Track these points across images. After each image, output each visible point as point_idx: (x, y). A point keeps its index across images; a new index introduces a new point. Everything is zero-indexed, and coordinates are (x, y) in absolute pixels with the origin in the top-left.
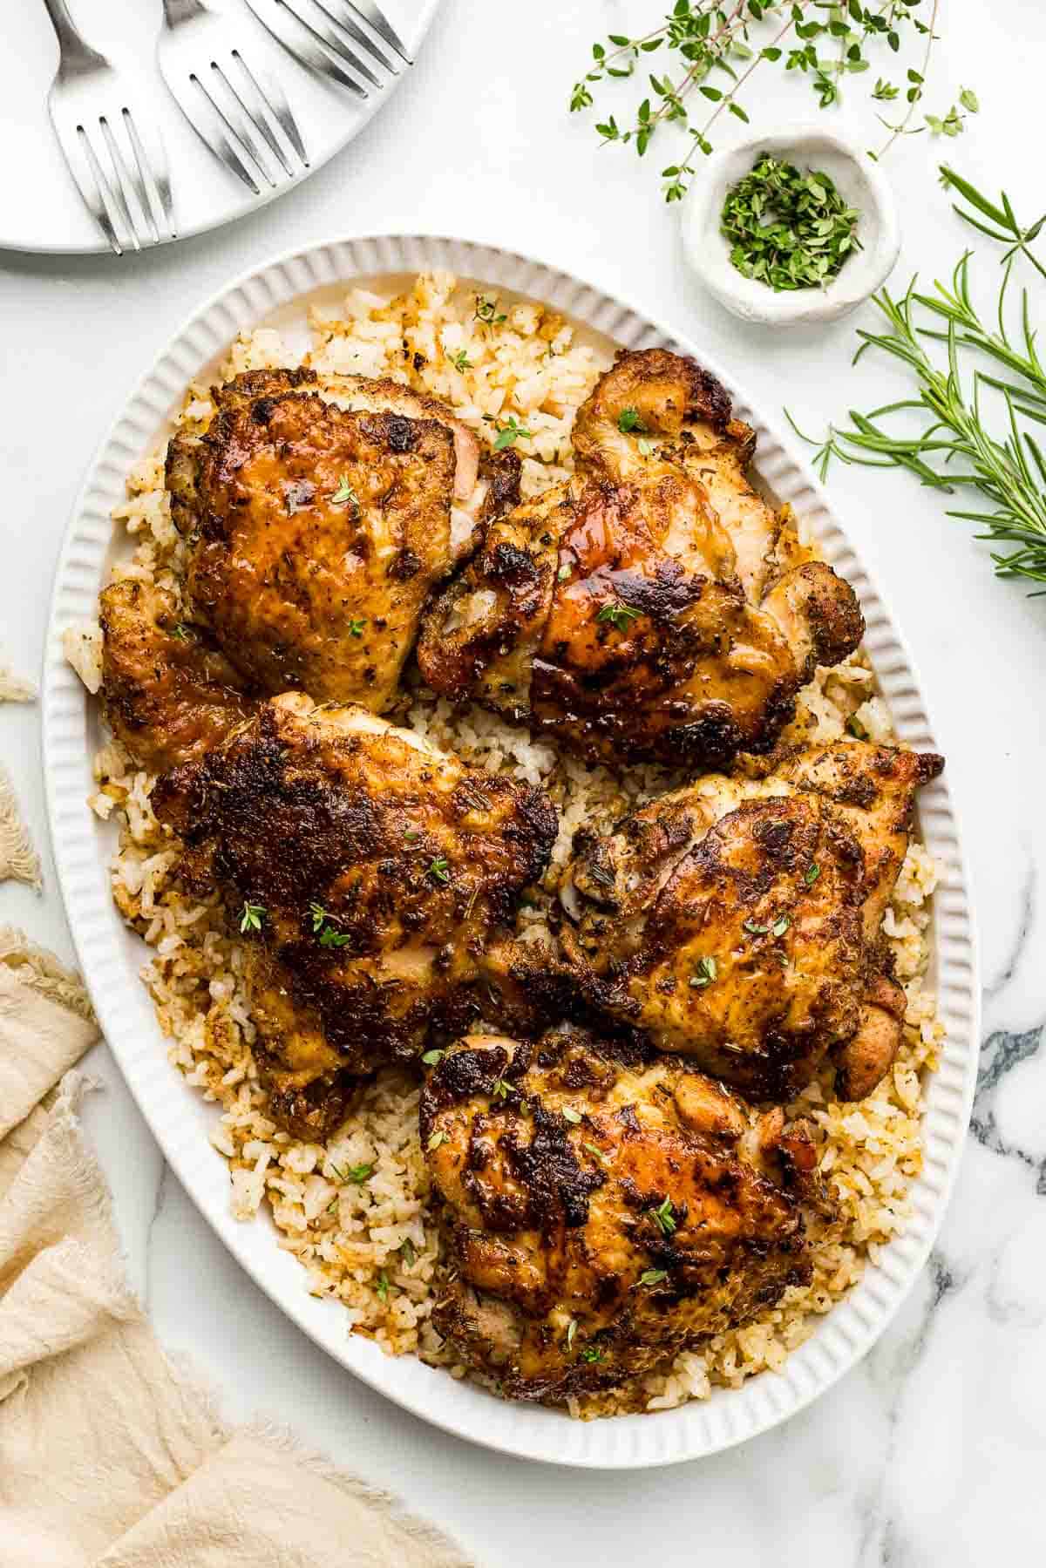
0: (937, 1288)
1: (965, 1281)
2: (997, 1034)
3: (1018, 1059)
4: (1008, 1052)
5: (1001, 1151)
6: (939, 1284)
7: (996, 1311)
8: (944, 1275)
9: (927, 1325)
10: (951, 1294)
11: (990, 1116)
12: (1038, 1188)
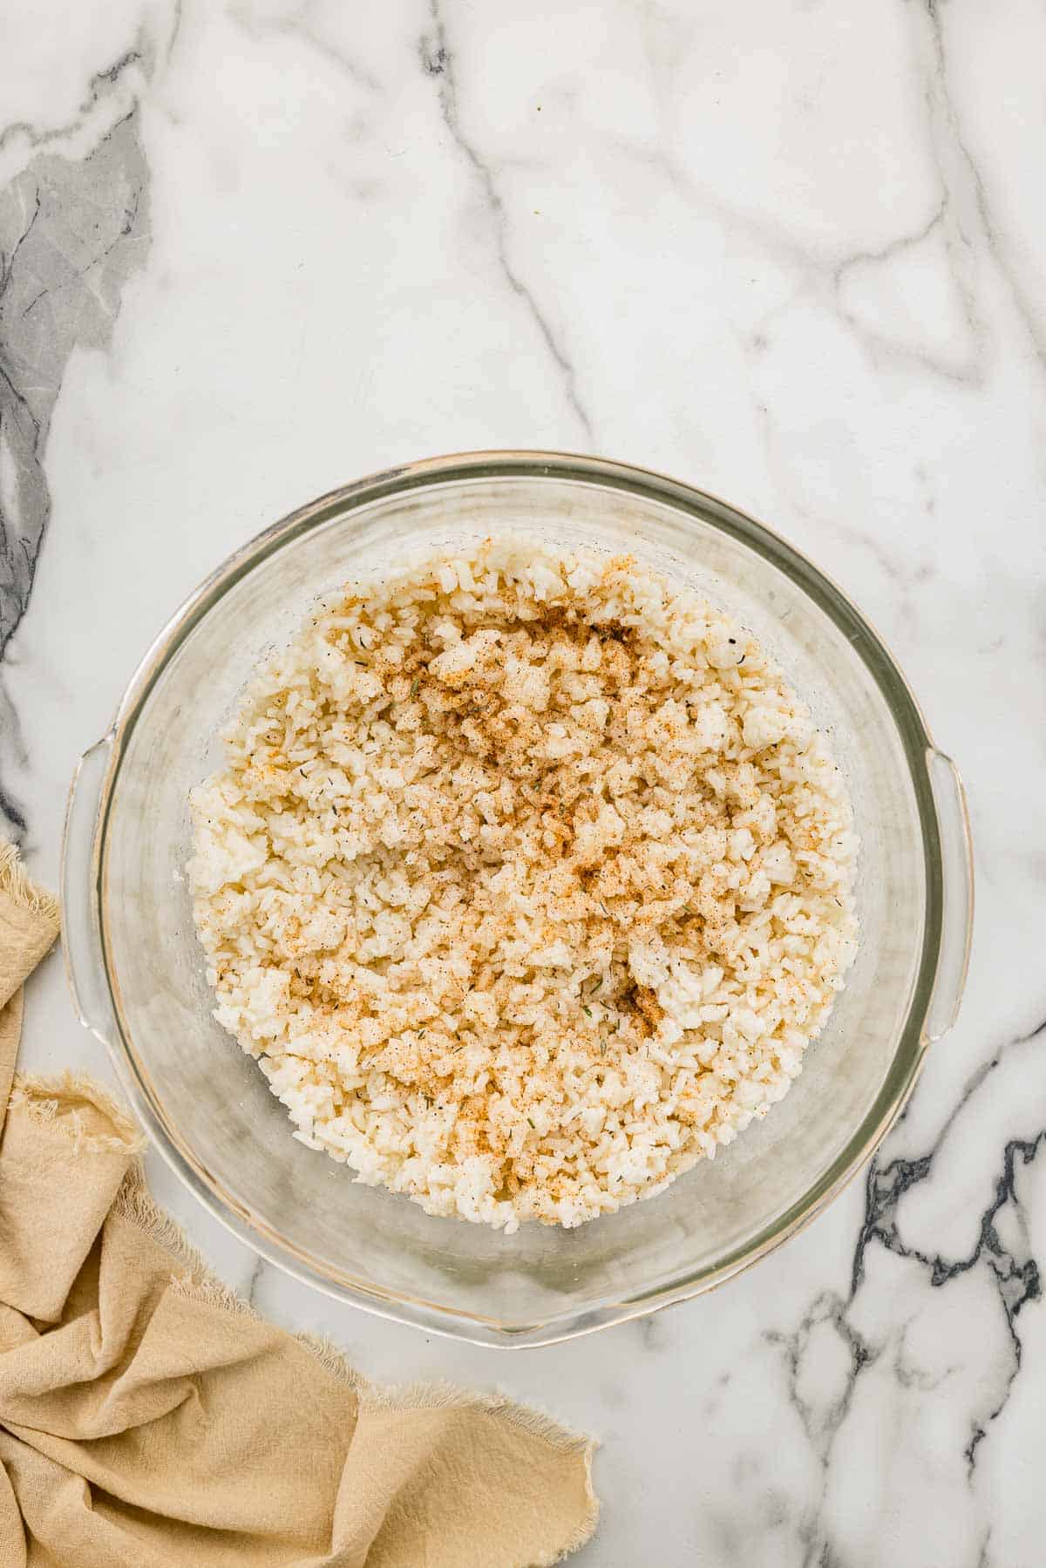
0: (856, 1361)
1: (879, 1354)
2: (896, 1162)
3: (914, 1181)
4: (905, 1175)
5: (903, 1253)
6: (858, 1358)
7: (903, 1376)
8: (861, 1350)
9: (850, 1389)
10: (867, 1366)
11: (893, 1226)
12: (932, 1281)
